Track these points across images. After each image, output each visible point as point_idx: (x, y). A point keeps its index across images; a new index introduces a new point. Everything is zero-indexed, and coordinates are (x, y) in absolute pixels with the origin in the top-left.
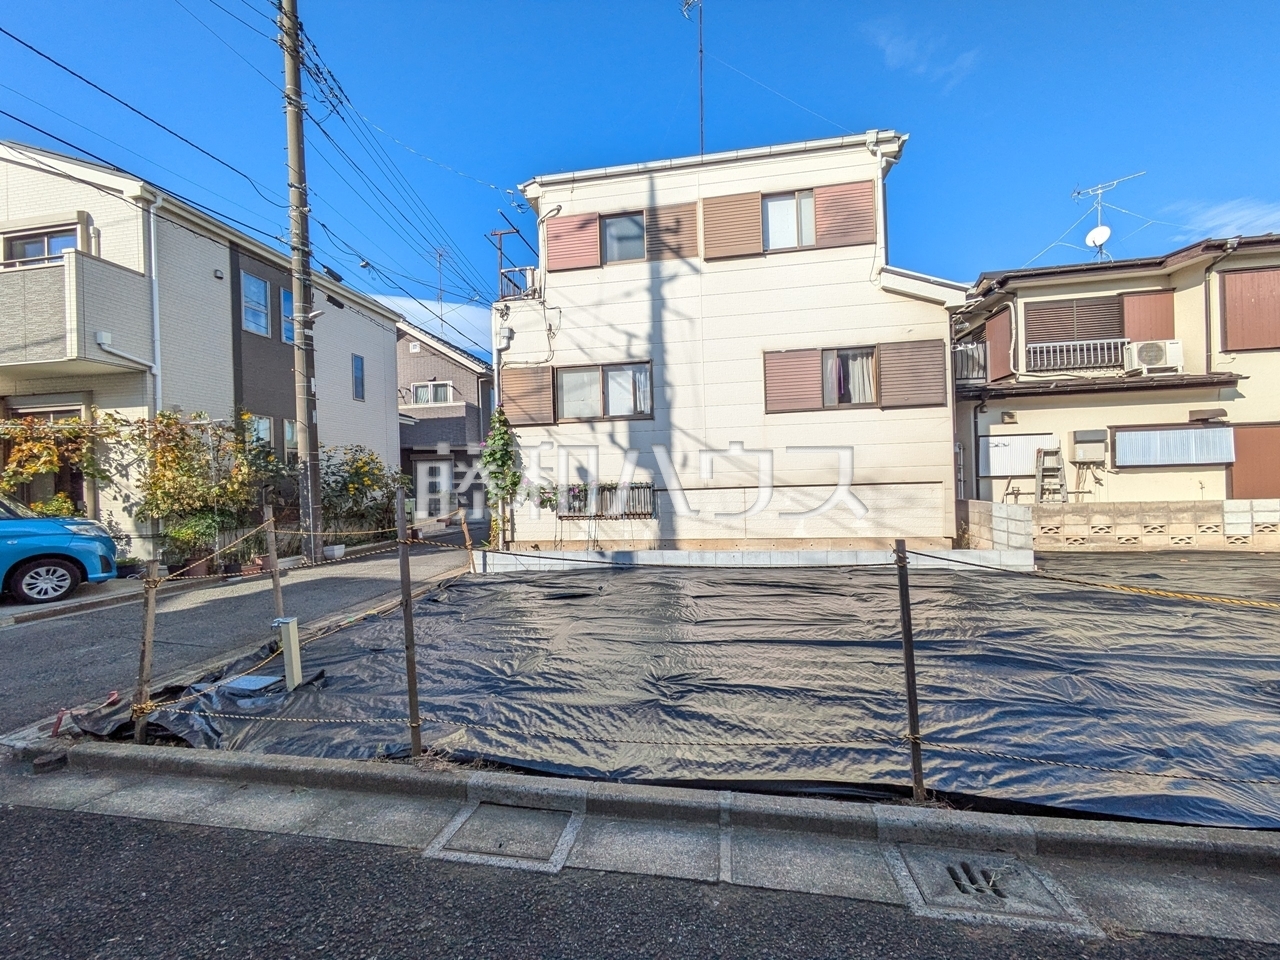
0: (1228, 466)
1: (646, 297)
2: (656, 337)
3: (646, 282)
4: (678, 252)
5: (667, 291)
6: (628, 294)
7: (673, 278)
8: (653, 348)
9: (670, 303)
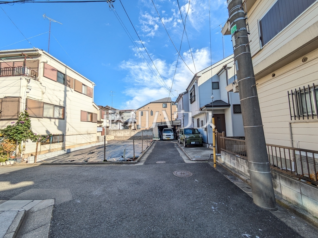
0: (101, 132)
1: (63, 92)
2: (65, 102)
3: (64, 90)
4: (69, 86)
5: (67, 93)
6: (60, 91)
7: (68, 91)
8: (64, 104)
9: (67, 96)
